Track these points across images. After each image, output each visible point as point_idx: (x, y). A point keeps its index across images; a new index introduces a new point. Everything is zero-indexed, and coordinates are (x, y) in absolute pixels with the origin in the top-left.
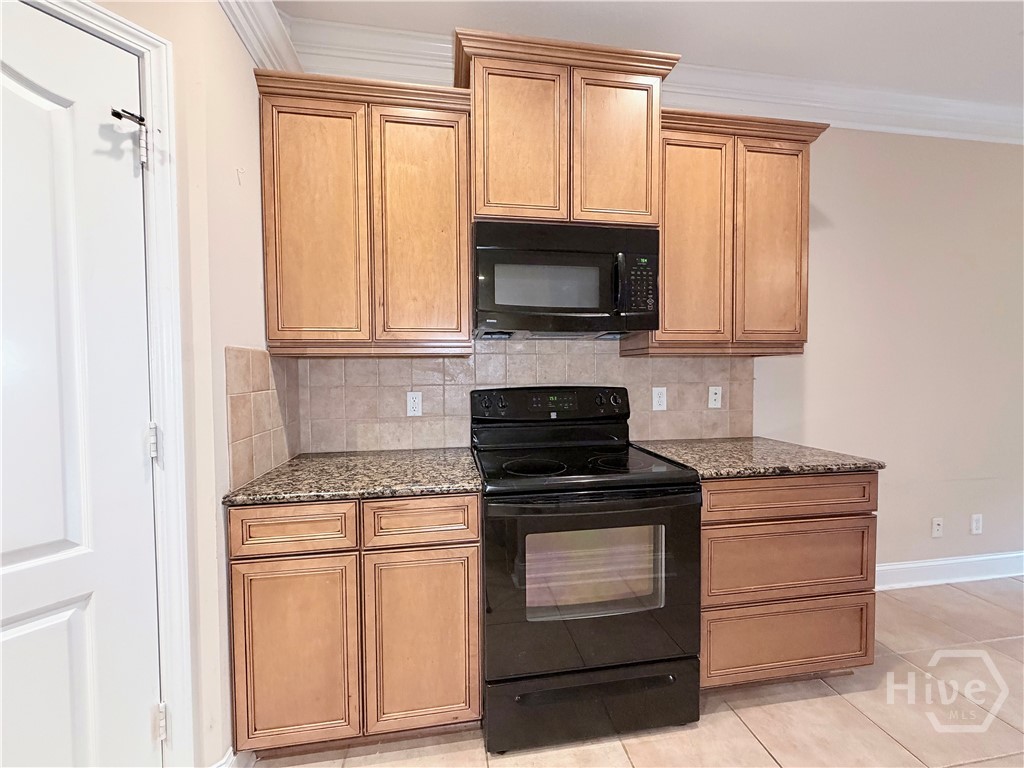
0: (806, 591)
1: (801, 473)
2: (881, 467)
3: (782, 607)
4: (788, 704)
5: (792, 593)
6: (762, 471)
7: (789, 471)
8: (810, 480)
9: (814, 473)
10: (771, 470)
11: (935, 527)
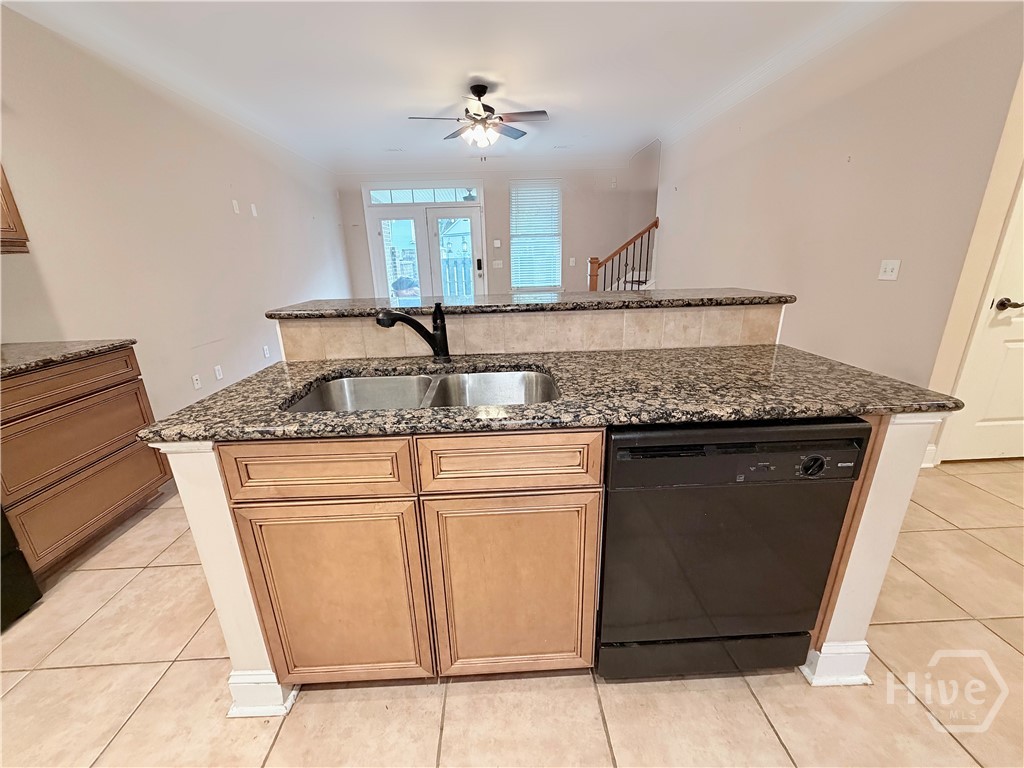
0: (106, 451)
1: (65, 361)
2: (134, 343)
3: (90, 471)
4: (123, 536)
5: (94, 458)
6: (23, 367)
7: (53, 361)
8: (76, 365)
9: (78, 358)
10: (33, 364)
11: (195, 382)
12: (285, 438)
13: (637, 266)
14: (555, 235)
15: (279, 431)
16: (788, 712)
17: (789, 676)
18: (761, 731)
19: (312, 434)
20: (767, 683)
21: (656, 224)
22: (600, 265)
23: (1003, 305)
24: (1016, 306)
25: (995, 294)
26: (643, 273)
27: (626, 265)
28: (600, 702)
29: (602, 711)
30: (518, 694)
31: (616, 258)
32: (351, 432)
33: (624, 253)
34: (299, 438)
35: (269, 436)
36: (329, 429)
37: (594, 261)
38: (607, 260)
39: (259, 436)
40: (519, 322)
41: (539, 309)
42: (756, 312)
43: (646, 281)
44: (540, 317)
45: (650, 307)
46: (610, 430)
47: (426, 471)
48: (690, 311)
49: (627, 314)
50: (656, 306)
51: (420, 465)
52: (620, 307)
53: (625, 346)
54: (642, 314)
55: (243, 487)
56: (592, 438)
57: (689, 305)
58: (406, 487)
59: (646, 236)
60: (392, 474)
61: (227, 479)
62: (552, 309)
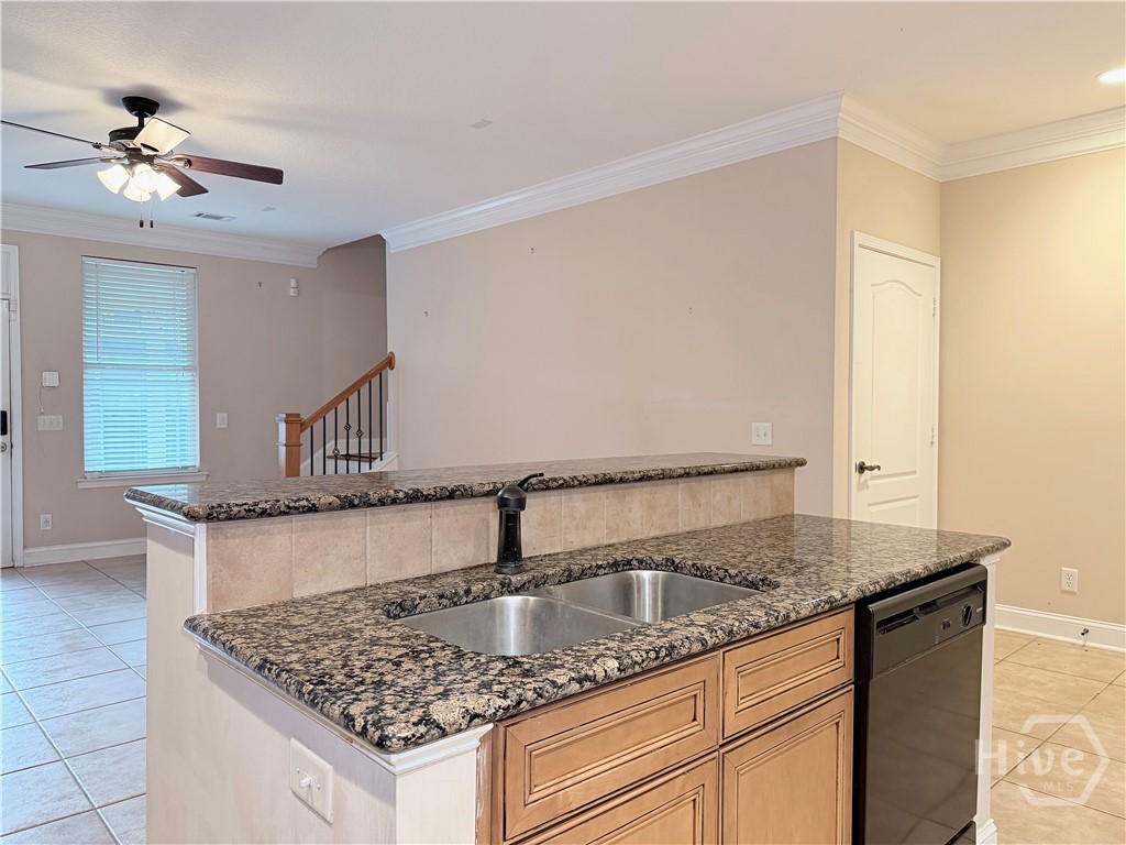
12: (609, 683)
13: (365, 429)
14: (174, 368)
15: (599, 671)
21: (390, 363)
22: (303, 425)
23: (862, 468)
24: (872, 468)
25: (856, 461)
26: (376, 441)
27: (348, 427)
31: (330, 416)
32: (675, 655)
33: (342, 407)
34: (624, 678)
35: (588, 685)
37: (293, 421)
38: (314, 419)
39: (575, 687)
40: (578, 501)
41: (607, 481)
42: (779, 478)
43: (381, 453)
44: (601, 493)
45: (705, 474)
46: (861, 606)
47: (731, 700)
48: (732, 479)
49: (682, 484)
50: (711, 473)
51: (725, 694)
52: (681, 476)
53: (682, 528)
54: (694, 483)
55: (525, 805)
56: (847, 619)
57: (736, 471)
58: (711, 738)
59: (375, 381)
60: (694, 719)
61: (507, 796)
62: (621, 481)
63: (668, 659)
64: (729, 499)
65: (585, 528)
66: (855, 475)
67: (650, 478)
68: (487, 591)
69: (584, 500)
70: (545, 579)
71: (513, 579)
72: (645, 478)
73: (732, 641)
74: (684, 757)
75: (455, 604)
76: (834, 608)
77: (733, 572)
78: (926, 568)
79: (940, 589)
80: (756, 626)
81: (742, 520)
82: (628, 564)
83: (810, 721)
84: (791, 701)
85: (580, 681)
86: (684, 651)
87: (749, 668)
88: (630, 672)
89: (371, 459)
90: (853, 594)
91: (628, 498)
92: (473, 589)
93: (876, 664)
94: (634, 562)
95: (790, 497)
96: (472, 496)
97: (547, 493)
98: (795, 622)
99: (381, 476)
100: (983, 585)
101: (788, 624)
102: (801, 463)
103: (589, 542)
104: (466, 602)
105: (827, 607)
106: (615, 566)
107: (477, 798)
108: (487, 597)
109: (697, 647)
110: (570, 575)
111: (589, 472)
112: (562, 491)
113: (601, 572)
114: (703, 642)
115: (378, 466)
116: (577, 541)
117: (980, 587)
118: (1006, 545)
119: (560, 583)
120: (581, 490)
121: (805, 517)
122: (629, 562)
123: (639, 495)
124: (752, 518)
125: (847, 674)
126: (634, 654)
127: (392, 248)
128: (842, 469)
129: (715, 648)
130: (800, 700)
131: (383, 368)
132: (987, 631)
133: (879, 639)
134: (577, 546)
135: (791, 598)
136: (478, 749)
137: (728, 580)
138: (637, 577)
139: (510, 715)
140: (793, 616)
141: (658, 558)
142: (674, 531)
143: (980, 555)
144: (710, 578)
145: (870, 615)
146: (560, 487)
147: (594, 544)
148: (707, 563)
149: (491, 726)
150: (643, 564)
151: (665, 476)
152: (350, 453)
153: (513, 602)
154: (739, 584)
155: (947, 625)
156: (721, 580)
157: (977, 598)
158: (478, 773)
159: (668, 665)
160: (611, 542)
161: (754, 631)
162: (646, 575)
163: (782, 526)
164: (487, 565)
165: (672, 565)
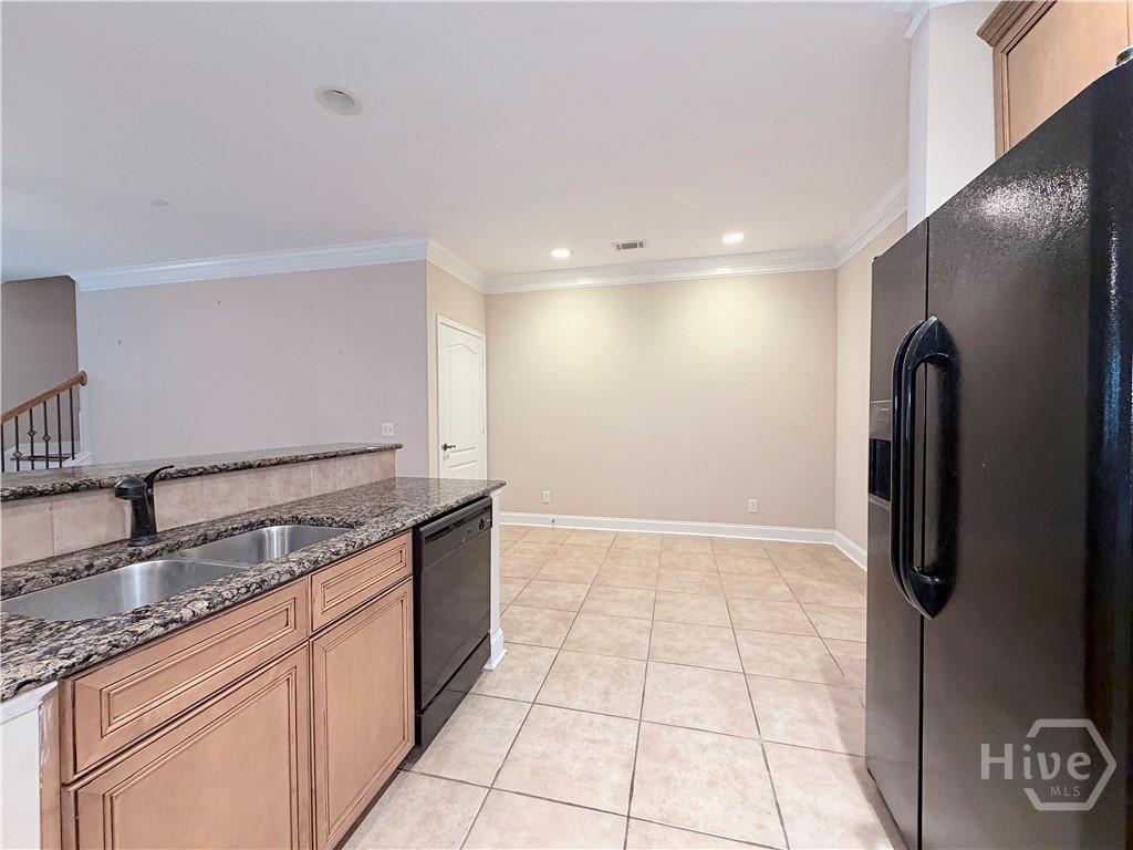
12: (198, 619)
13: (53, 433)
15: (187, 614)
16: (497, 687)
17: (483, 675)
18: (496, 704)
19: (227, 603)
20: (479, 685)
21: (81, 380)
23: (445, 447)
24: (450, 447)
25: (442, 444)
26: (67, 444)
27: (32, 433)
28: (423, 774)
29: (430, 775)
30: (370, 833)
32: (265, 587)
33: (24, 415)
34: (213, 613)
36: (244, 590)
39: (161, 630)
40: (221, 483)
41: (247, 467)
42: (385, 457)
43: (73, 454)
44: (243, 476)
45: (331, 457)
46: (416, 528)
47: (318, 607)
48: (352, 459)
49: (314, 465)
50: (336, 456)
51: (312, 602)
52: (312, 459)
53: (313, 494)
54: (323, 464)
55: (102, 737)
56: (408, 538)
57: (354, 454)
58: (301, 634)
59: (65, 395)
60: (287, 625)
61: (78, 738)
62: (259, 466)
63: (257, 591)
64: (350, 472)
65: (228, 502)
66: (441, 451)
67: (286, 463)
68: (113, 562)
69: (226, 482)
70: (180, 545)
71: (144, 549)
72: (280, 463)
73: (317, 567)
74: (276, 653)
75: (74, 579)
76: (396, 534)
77: (337, 519)
78: (457, 502)
79: (465, 512)
80: (337, 553)
81: (359, 484)
82: (262, 524)
83: (382, 603)
84: (367, 595)
85: (165, 625)
86: (274, 582)
87: (333, 582)
88: (221, 607)
89: (61, 459)
90: (410, 523)
91: (267, 477)
92: (96, 563)
93: (424, 562)
94: (268, 522)
95: (393, 467)
96: (101, 487)
97: (188, 479)
98: (368, 546)
99: (74, 472)
100: (491, 507)
101: (363, 548)
102: (399, 447)
103: (232, 511)
104: (88, 575)
105: (391, 534)
106: (250, 527)
107: (41, 749)
108: (114, 568)
109: (285, 578)
110: (206, 539)
111: (229, 462)
112: (204, 477)
113: (235, 532)
114: (291, 572)
115: (68, 464)
116: (219, 512)
117: (489, 508)
118: (503, 484)
119: (195, 545)
120: (221, 475)
121: (401, 478)
122: (263, 522)
123: (277, 475)
124: (367, 482)
125: (409, 569)
126: (224, 594)
127: (81, 287)
128: (434, 448)
129: (302, 575)
130: (374, 593)
131: (75, 383)
132: (494, 531)
133: (427, 548)
134: (220, 515)
135: (369, 532)
136: (40, 707)
137: (334, 525)
138: (269, 532)
139: (74, 672)
140: (366, 543)
141: (286, 517)
142: (308, 496)
143: (489, 491)
144: (323, 525)
145: (420, 534)
146: (200, 474)
147: (237, 512)
148: (321, 516)
149: (55, 684)
150: (273, 522)
151: (297, 461)
152: (35, 454)
153: (137, 567)
154: (342, 526)
155: (469, 532)
156: (330, 526)
157: (488, 514)
158: (41, 728)
159: (260, 594)
160: (253, 509)
161: (334, 557)
162: (275, 529)
163: (388, 485)
164: (121, 541)
165: (296, 520)
